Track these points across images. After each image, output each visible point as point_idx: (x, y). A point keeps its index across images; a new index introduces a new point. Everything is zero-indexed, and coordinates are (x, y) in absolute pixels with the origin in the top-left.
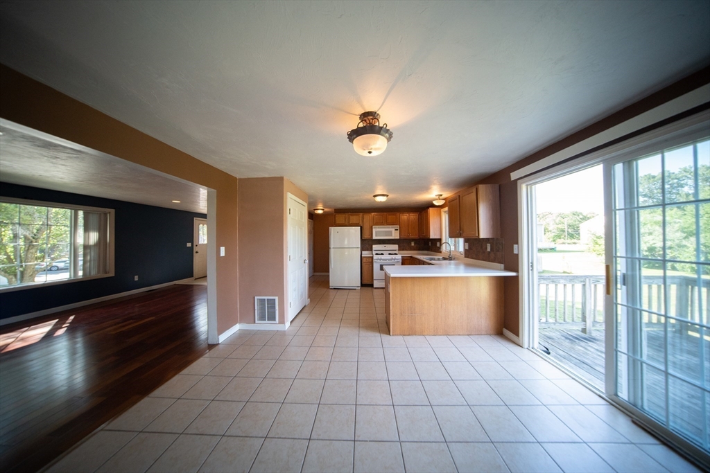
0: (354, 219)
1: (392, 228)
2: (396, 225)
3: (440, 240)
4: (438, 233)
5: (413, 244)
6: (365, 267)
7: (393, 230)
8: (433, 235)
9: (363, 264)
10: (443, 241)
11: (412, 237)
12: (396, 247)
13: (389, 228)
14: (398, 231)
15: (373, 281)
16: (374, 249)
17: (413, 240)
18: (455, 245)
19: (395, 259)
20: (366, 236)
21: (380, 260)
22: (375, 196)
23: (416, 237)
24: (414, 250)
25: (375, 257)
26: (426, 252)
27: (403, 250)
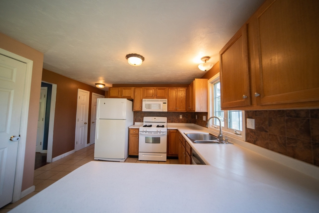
0: (127, 92)
1: (161, 101)
2: (165, 98)
3: (206, 114)
4: (204, 106)
5: (181, 117)
6: (132, 138)
7: (161, 103)
8: (199, 108)
9: (131, 136)
10: (210, 115)
11: (179, 110)
12: (165, 119)
13: (158, 101)
14: (166, 104)
15: (138, 154)
16: (144, 120)
17: (181, 113)
18: (226, 120)
19: (160, 132)
20: (137, 108)
21: (146, 132)
22: (128, 56)
23: (183, 110)
24: (182, 122)
25: (142, 129)
26: (193, 125)
27: (172, 122)
